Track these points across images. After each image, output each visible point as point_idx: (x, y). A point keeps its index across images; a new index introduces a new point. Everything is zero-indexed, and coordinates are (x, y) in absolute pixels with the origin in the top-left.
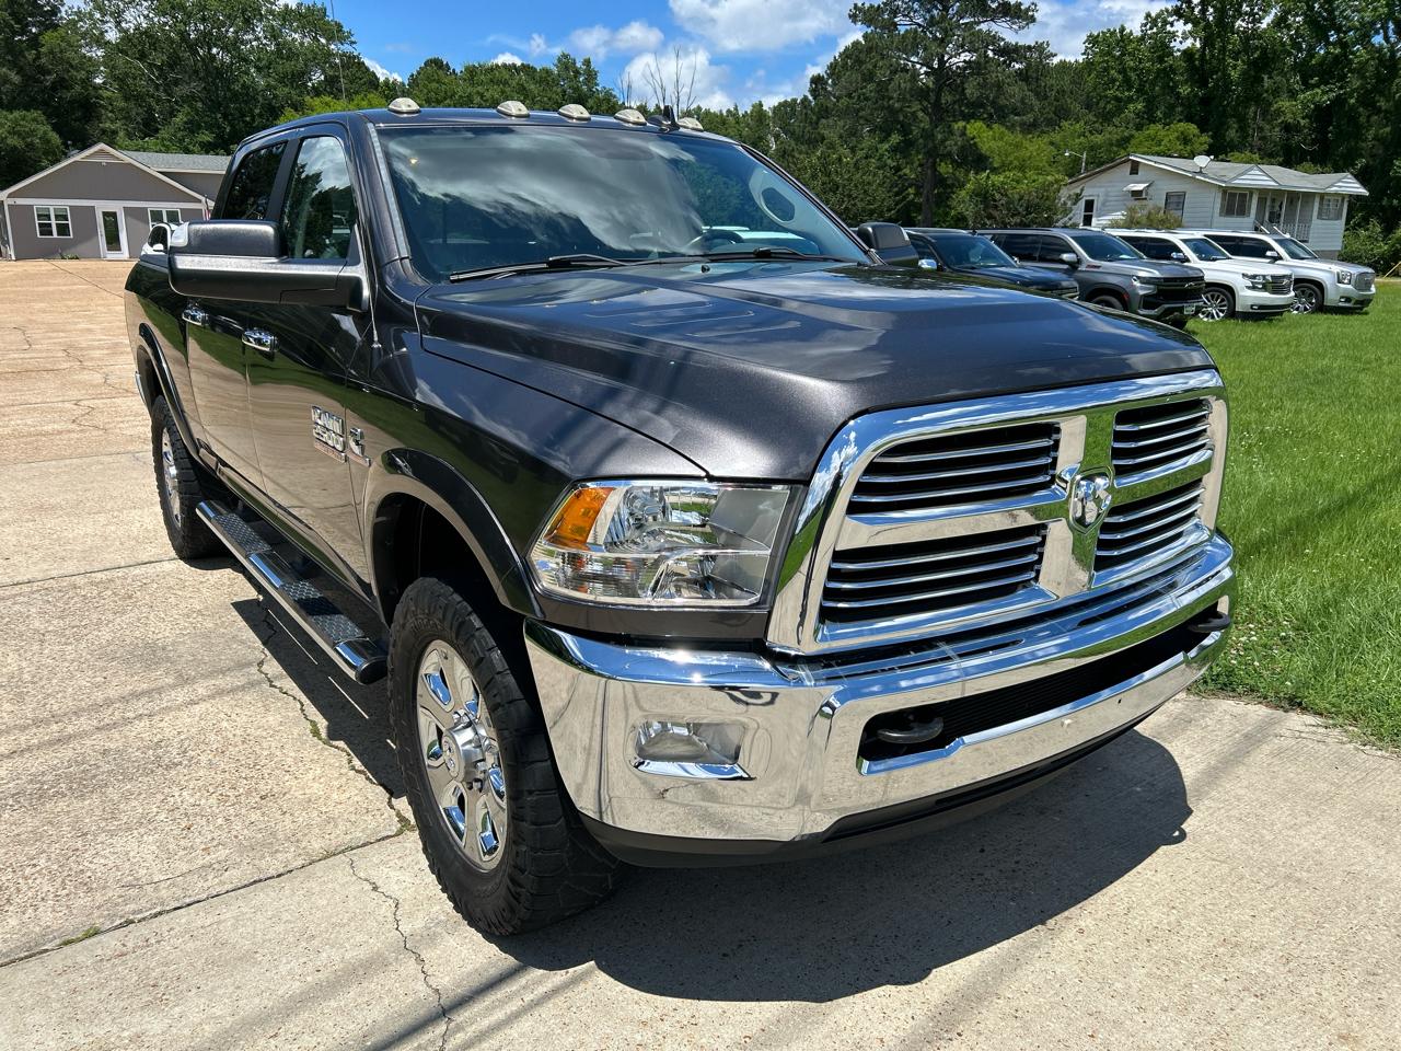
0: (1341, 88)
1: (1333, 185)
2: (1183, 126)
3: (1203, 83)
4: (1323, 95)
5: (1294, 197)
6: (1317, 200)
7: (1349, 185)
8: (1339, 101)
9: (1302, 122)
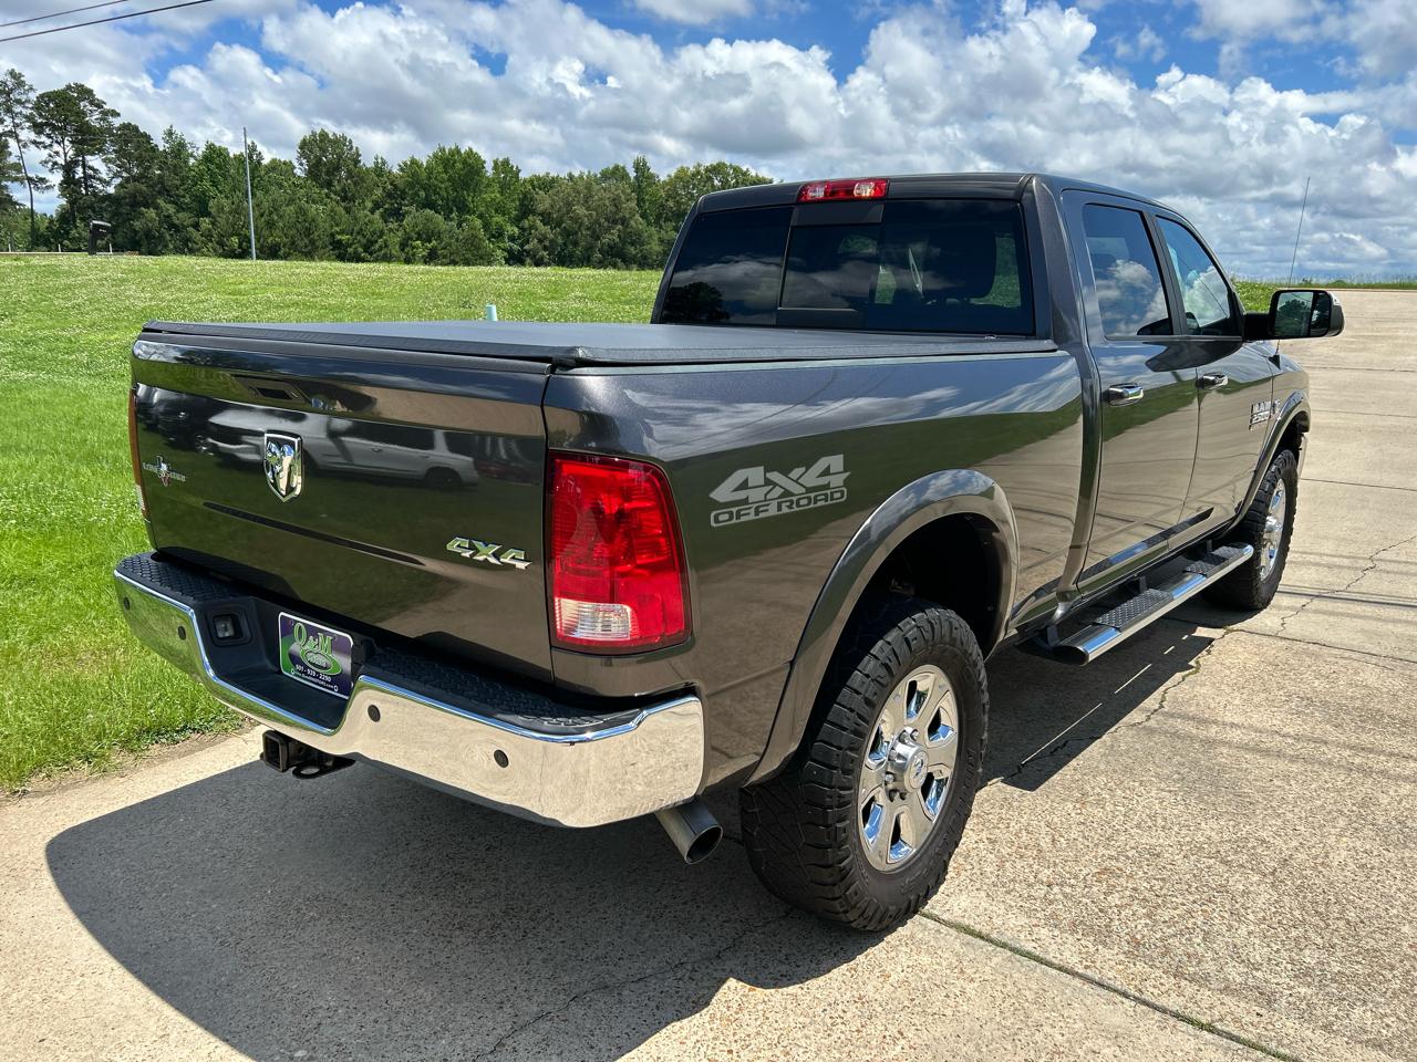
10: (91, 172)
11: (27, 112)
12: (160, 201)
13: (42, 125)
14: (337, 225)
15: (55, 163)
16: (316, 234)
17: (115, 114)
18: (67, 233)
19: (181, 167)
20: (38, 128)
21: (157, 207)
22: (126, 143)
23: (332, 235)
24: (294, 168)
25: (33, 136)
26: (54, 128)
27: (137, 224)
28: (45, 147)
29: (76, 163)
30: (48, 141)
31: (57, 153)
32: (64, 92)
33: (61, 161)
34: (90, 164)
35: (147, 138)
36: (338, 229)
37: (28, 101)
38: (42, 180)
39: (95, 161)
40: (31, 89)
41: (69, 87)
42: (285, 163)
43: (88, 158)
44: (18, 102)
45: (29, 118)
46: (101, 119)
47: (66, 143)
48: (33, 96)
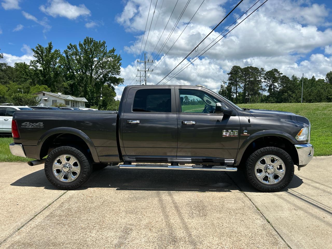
0: (74, 81)
1: (82, 100)
2: (44, 86)
3: (45, 77)
4: (71, 82)
5: (77, 102)
6: (80, 102)
7: (85, 100)
8: (74, 83)
9: (68, 87)
10: (275, 87)
11: (263, 76)
12: (289, 91)
13: (266, 78)
14: (329, 94)
15: (268, 85)
16: (322, 96)
17: (282, 74)
18: (268, 99)
19: (295, 83)
20: (265, 79)
21: (288, 93)
22: (283, 80)
23: (327, 96)
24: (325, 80)
25: (264, 80)
26: (268, 78)
27: (283, 97)
28: (266, 82)
29: (272, 85)
30: (267, 81)
31: (268, 83)
32: (272, 71)
33: (269, 85)
34: (275, 85)
35: (288, 78)
36: (329, 95)
37: (264, 74)
38: (265, 89)
39: (276, 84)
40: (265, 71)
41: (273, 70)
42: (322, 80)
43: (274, 84)
44: (262, 74)
45: (263, 77)
46: (278, 75)
47: (270, 81)
48: (265, 72)
